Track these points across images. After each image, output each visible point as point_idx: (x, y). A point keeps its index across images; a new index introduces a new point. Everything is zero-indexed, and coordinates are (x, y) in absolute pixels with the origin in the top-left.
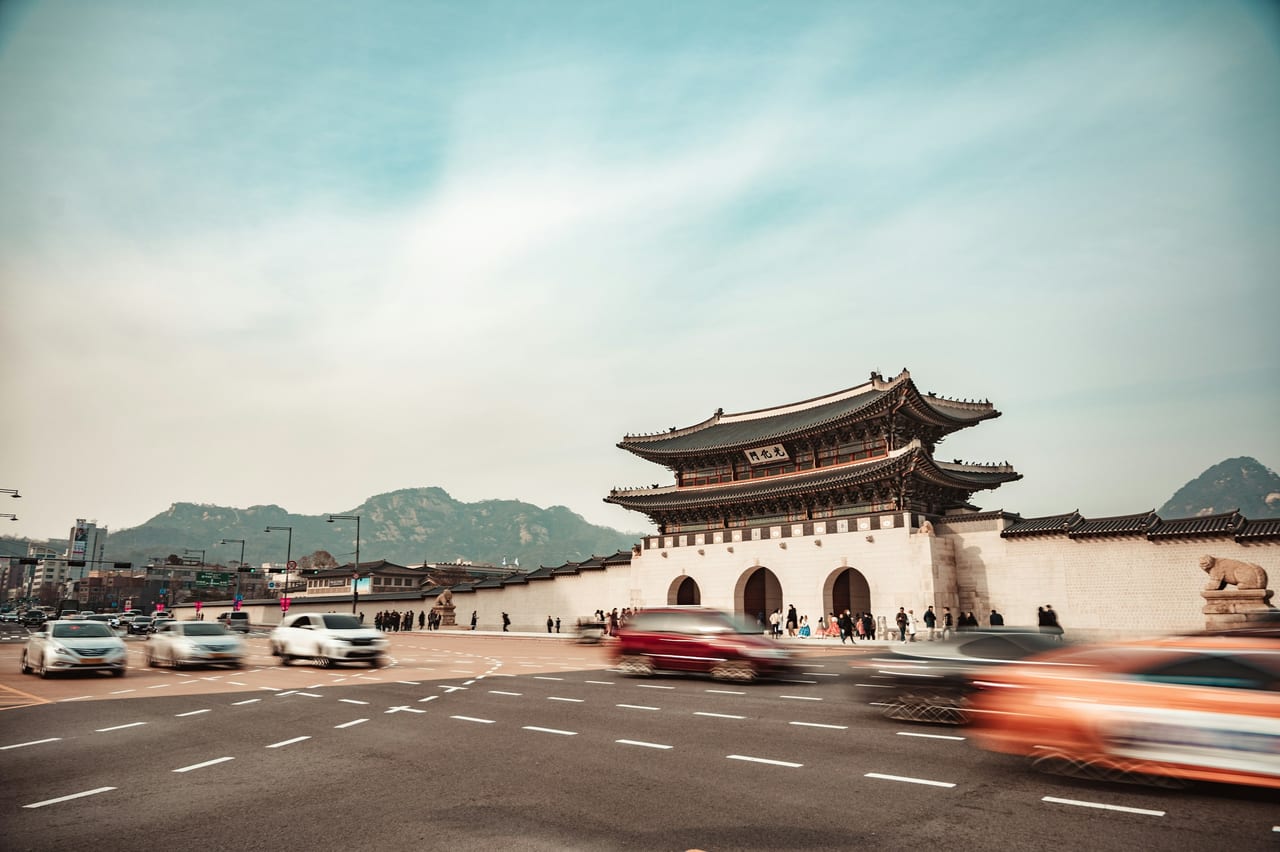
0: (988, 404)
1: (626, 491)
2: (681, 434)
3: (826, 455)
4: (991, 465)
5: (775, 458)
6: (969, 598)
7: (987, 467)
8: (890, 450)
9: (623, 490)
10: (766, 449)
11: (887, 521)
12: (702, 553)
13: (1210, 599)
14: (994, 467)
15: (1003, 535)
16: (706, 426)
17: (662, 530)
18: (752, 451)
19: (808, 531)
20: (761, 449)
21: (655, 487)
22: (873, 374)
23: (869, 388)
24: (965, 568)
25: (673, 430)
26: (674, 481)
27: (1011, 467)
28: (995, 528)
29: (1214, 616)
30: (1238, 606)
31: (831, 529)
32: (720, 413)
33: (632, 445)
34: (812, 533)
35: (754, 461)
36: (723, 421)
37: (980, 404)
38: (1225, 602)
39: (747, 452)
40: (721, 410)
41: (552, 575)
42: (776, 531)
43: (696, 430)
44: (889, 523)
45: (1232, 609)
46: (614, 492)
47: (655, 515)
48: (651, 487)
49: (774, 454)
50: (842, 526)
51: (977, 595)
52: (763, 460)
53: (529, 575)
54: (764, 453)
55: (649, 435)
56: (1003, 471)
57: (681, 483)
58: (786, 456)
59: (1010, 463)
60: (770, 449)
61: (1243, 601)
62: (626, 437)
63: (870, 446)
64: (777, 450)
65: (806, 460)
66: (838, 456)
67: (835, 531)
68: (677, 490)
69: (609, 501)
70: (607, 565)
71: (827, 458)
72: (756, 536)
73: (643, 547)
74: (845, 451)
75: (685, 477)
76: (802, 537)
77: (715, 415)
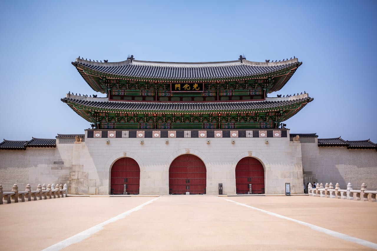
2: (112, 66)
3: (225, 94)
15: (319, 146)
23: (239, 64)
25: (106, 62)
28: (314, 142)
32: (131, 59)
34: (229, 137)
36: (134, 63)
40: (132, 56)
42: (203, 134)
44: (278, 135)
48: (92, 96)
50: (249, 134)
57: (112, 97)
62: (79, 59)
65: (211, 95)
66: (232, 96)
67: (244, 136)
68: (107, 100)
69: (65, 100)
70: (29, 146)
71: (224, 96)
72: (187, 135)
73: (86, 136)
74: (237, 94)
75: (113, 93)
76: (223, 137)
77: (128, 58)
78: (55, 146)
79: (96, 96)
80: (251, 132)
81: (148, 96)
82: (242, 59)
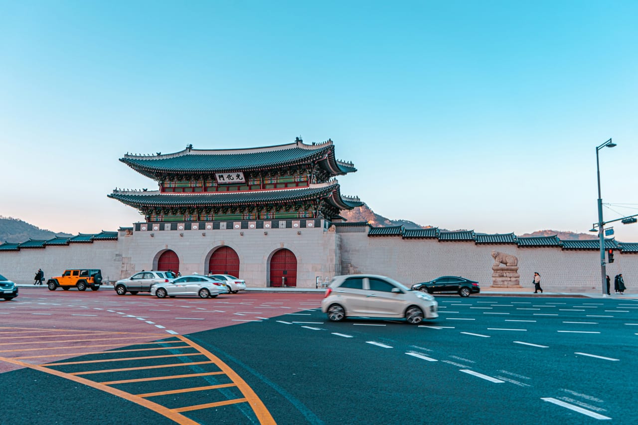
0: (352, 164)
1: (124, 192)
2: (165, 158)
3: (269, 182)
4: (350, 197)
5: (236, 180)
6: (347, 267)
7: (348, 198)
8: (310, 183)
9: (122, 190)
10: (231, 174)
11: (310, 224)
12: (182, 235)
13: (496, 270)
14: (351, 198)
15: (369, 235)
16: (181, 155)
17: (149, 219)
18: (221, 174)
19: (260, 226)
20: (228, 174)
21: (145, 190)
22: (297, 138)
23: (295, 146)
24: (346, 251)
25: (159, 155)
26: (158, 188)
27: (359, 199)
28: (364, 231)
29: (497, 278)
30: (507, 274)
31: (275, 226)
32: (190, 148)
33: (130, 161)
34: (262, 228)
35: (220, 181)
36: (192, 153)
37: (348, 164)
38: (501, 272)
39: (217, 175)
40: (191, 146)
41: (43, 245)
42: (237, 225)
43: (175, 156)
44: (311, 225)
45: (505, 275)
46: (116, 191)
47: (145, 209)
48: (142, 191)
49: (235, 178)
50: (282, 224)
51: (351, 266)
52: (227, 181)
53: (21, 244)
54: (229, 177)
55: (142, 155)
56: (355, 201)
57: (163, 190)
58: (244, 180)
59: (359, 197)
60: (234, 175)
61: (509, 271)
62: (127, 155)
63: (297, 180)
64: (238, 176)
65: (255, 184)
66: (277, 183)
67: (277, 227)
68: (159, 193)
69: (111, 196)
70: (95, 239)
71: (269, 184)
72: (223, 226)
73: (134, 229)
74: (282, 181)
75: (166, 186)
76: (257, 228)
77: (187, 148)
78: (117, 239)
79: (147, 189)
80: (284, 222)
81: (196, 187)
82: (298, 141)
